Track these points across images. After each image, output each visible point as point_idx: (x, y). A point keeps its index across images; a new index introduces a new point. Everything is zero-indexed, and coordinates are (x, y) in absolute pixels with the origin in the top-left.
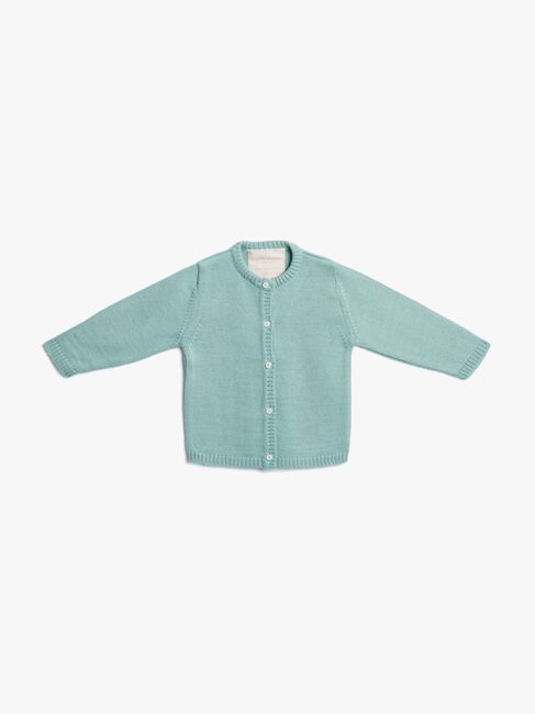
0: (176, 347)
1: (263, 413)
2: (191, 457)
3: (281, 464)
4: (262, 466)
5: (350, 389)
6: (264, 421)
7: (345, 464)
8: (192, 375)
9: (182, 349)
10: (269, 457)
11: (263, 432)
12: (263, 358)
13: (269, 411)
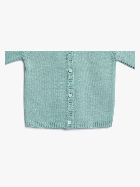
0: (20, 60)
1: (67, 97)
2: (28, 124)
3: (76, 126)
4: (65, 128)
5: (115, 86)
6: (67, 101)
7: (111, 128)
8: (29, 76)
9: (23, 60)
10: (69, 122)
11: (67, 108)
12: (67, 67)
13: (70, 95)
